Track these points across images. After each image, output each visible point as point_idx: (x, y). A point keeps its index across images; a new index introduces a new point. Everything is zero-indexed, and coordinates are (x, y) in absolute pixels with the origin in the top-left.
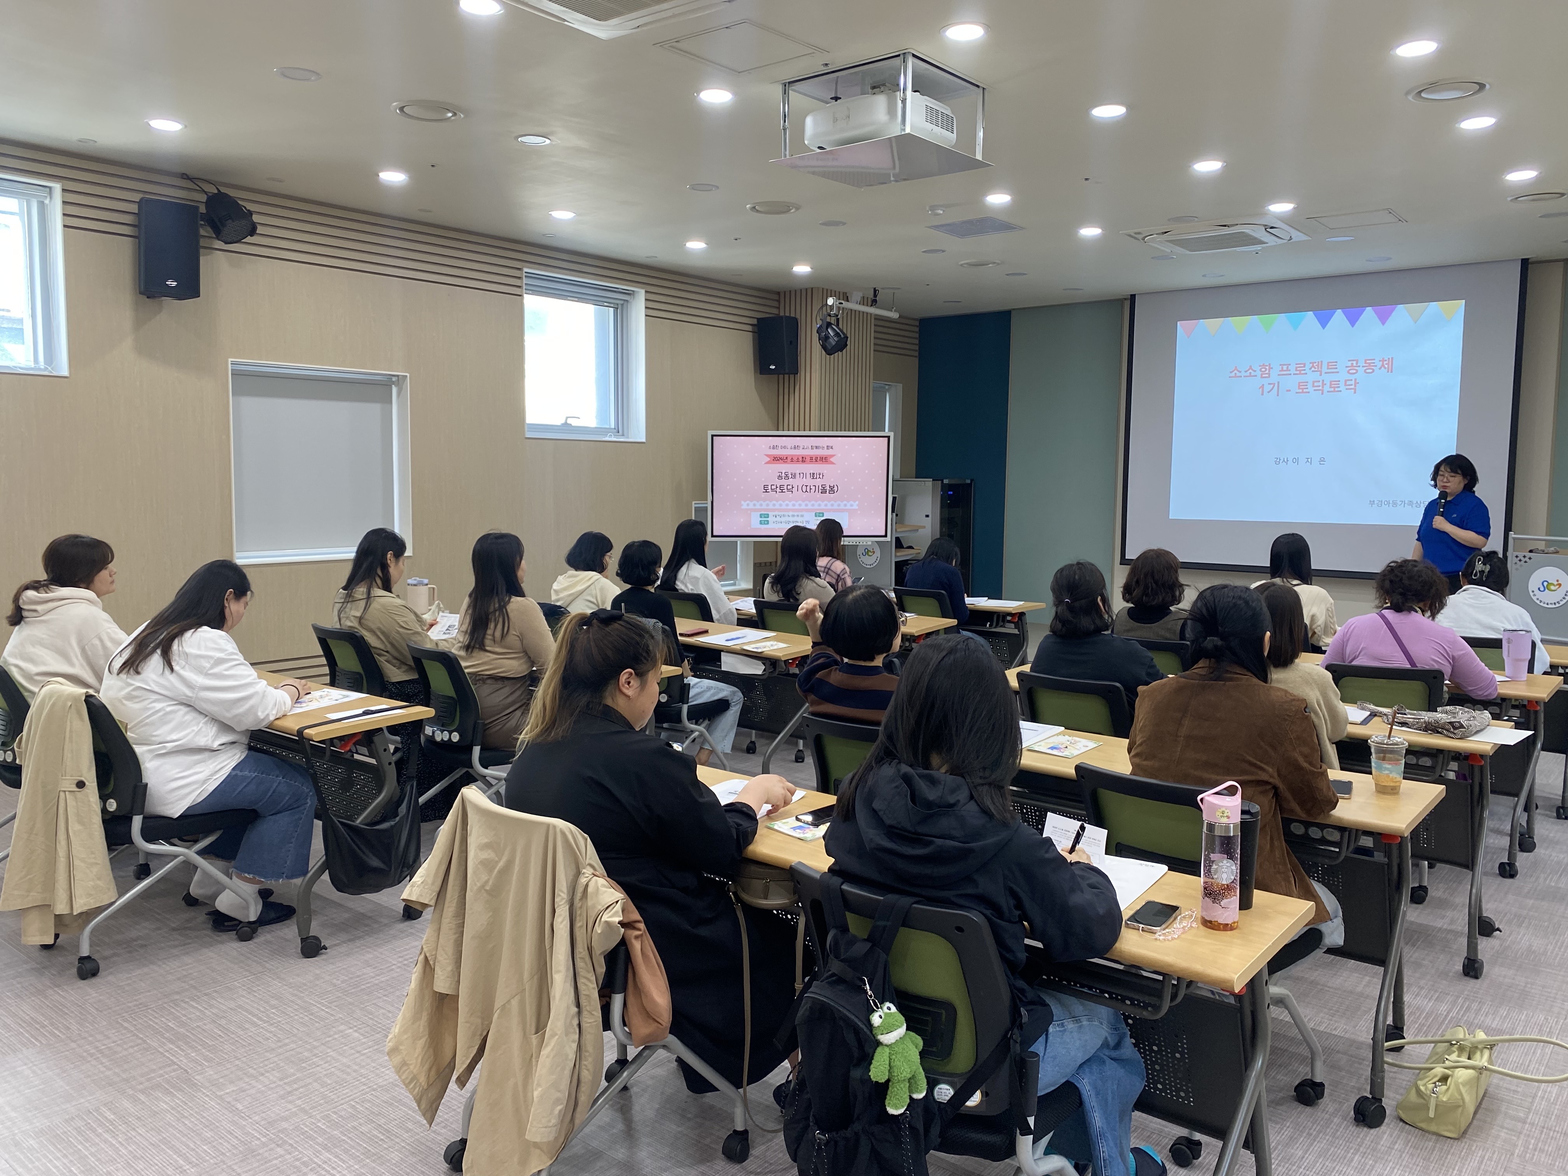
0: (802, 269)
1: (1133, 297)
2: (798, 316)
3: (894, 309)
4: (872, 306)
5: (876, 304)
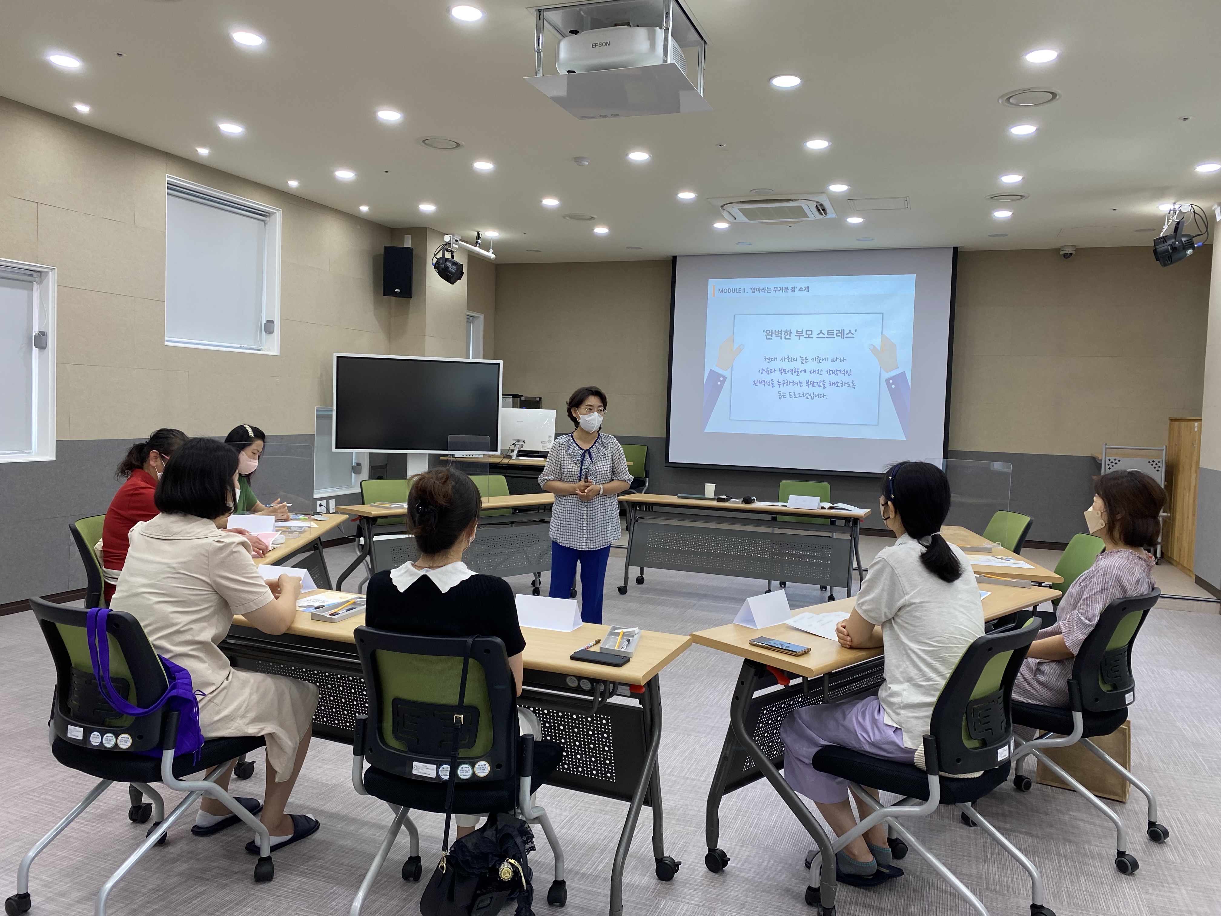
0: (427, 208)
1: (675, 258)
3: (491, 251)
4: (476, 246)
5: (478, 245)
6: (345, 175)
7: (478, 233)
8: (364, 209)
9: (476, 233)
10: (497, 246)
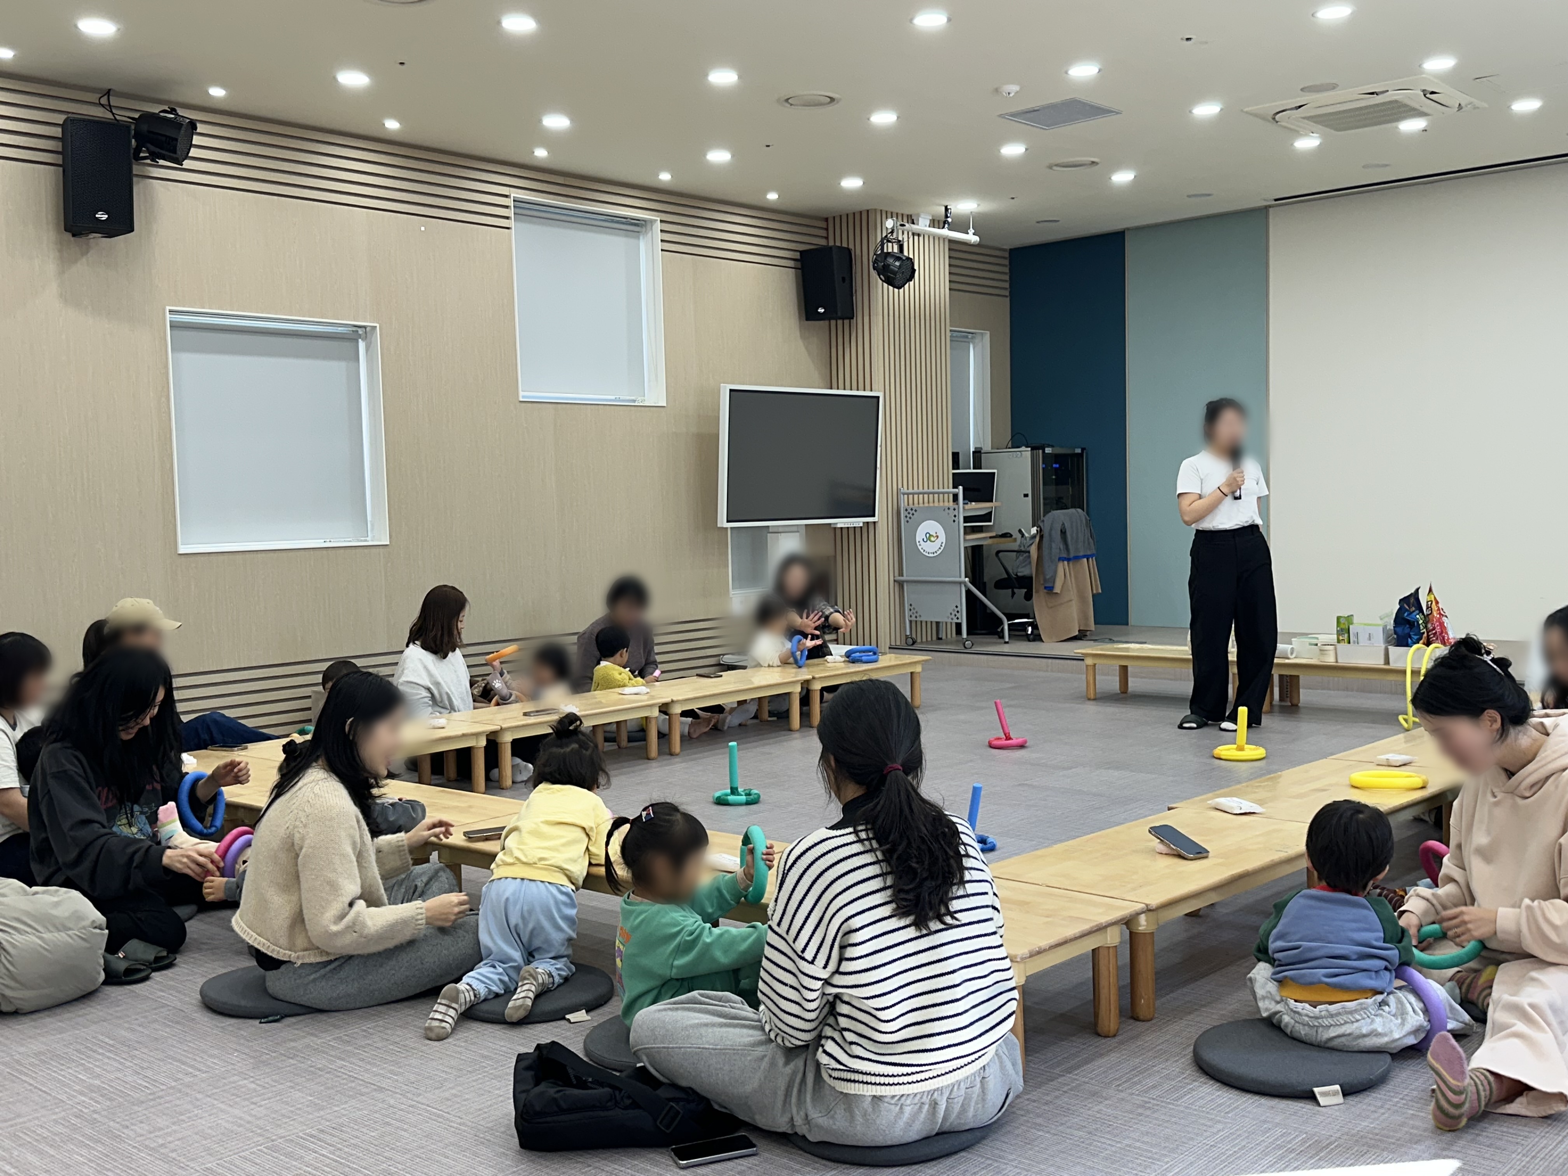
0: (852, 183)
2: (851, 246)
3: (971, 231)
4: (943, 227)
5: (946, 226)
6: (719, 156)
7: (946, 209)
8: (772, 196)
9: (943, 209)
10: (980, 223)
